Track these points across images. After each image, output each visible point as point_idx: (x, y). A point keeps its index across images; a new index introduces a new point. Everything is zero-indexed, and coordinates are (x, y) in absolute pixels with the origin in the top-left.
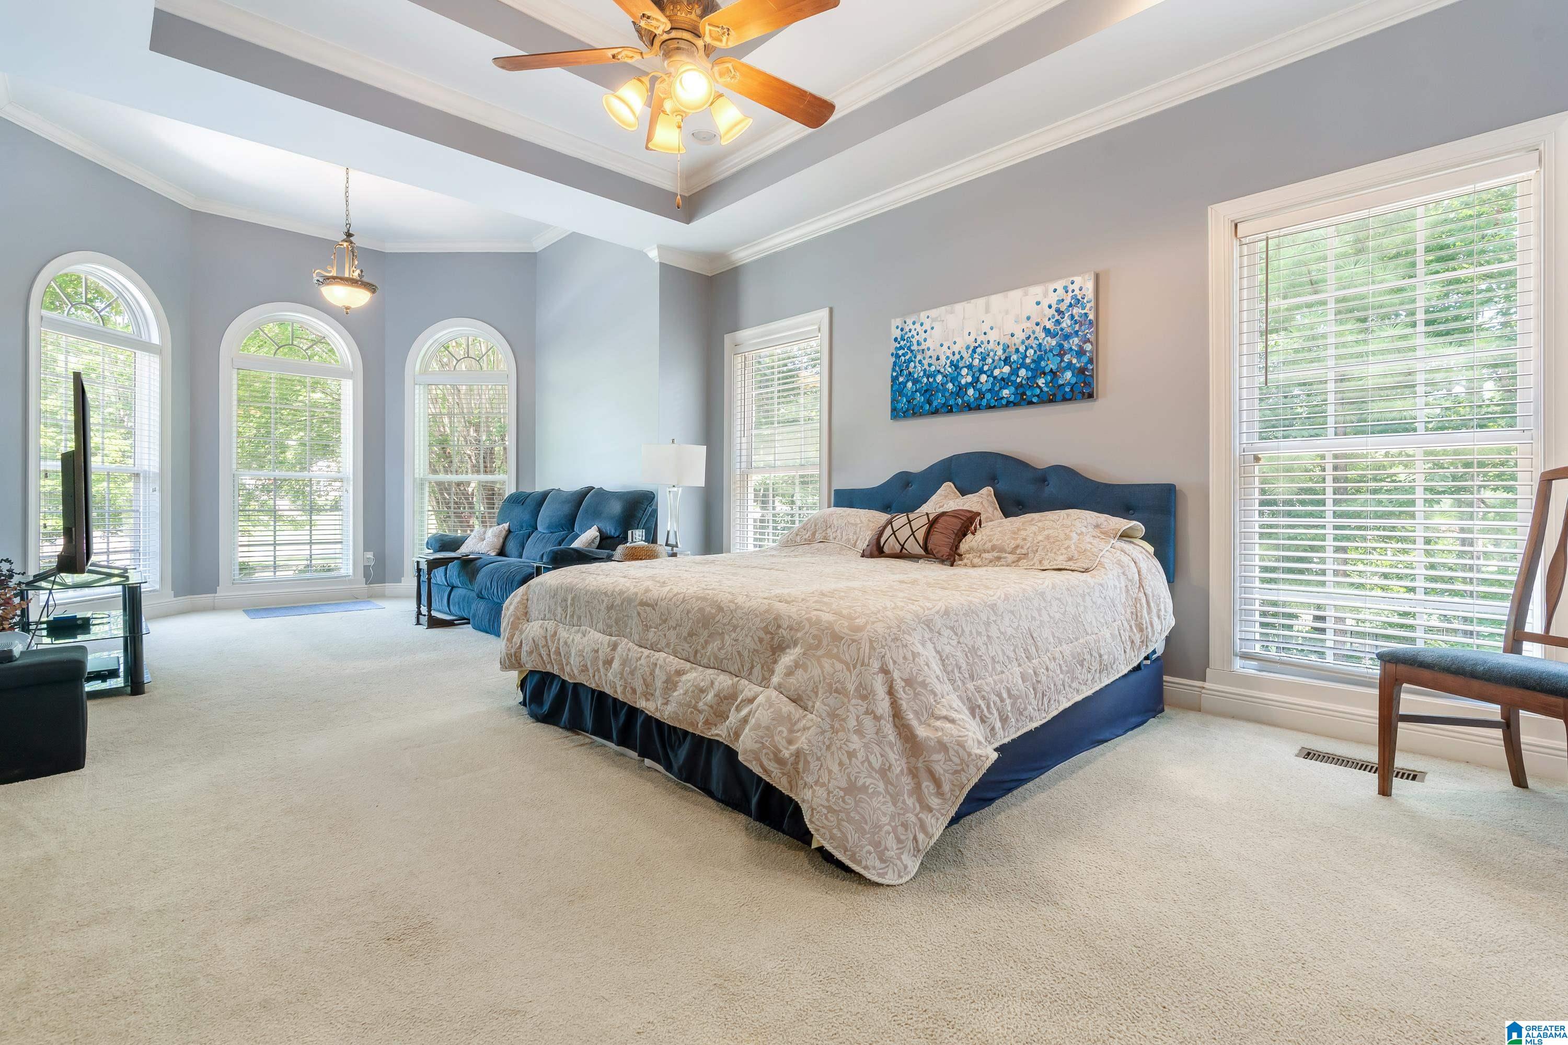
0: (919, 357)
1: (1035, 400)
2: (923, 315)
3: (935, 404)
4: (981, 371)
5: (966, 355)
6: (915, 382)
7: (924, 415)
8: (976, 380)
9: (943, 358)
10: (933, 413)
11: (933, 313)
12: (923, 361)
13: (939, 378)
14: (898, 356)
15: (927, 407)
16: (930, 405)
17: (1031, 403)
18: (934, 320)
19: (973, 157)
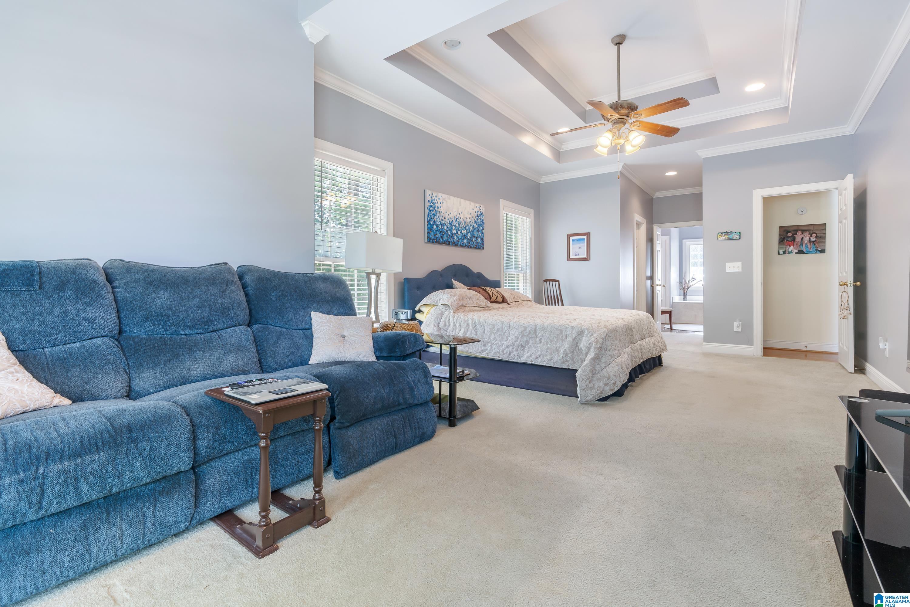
0: (438, 215)
1: (472, 246)
2: (440, 194)
3: (444, 239)
4: (459, 230)
5: (454, 221)
6: (437, 226)
7: (440, 243)
8: (457, 233)
9: (447, 219)
10: (443, 243)
11: (444, 196)
12: (440, 217)
13: (445, 228)
14: (430, 210)
15: (441, 240)
16: (443, 239)
17: (471, 247)
18: (444, 199)
19: (456, 135)
